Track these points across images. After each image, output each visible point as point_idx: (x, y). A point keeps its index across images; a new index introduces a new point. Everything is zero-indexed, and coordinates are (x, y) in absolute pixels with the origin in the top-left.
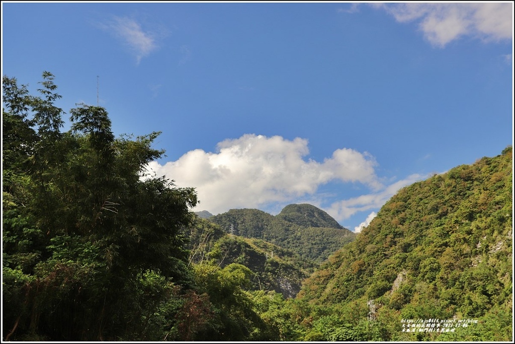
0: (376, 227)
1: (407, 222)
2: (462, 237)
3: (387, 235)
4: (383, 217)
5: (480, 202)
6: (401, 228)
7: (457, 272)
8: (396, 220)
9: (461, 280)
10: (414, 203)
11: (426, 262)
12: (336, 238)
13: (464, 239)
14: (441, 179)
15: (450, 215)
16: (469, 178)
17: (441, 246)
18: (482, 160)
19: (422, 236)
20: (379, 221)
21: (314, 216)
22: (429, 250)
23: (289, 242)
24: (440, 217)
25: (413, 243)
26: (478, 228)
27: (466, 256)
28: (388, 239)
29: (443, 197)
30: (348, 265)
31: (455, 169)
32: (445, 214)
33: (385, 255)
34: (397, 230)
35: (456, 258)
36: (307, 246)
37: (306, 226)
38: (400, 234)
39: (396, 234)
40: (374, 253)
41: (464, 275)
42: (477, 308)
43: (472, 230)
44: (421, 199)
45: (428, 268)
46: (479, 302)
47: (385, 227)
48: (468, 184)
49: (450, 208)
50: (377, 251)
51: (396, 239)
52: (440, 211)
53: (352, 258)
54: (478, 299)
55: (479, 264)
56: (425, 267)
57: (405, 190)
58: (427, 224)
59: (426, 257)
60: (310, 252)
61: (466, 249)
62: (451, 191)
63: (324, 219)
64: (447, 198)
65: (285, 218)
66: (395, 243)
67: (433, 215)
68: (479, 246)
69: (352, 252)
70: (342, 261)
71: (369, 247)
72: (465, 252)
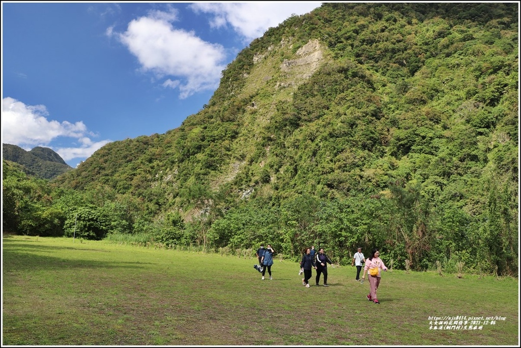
0: (90, 163)
1: (108, 162)
2: (148, 169)
3: (95, 168)
4: (95, 158)
5: (157, 153)
6: (105, 165)
7: (141, 190)
8: (102, 160)
9: (143, 195)
10: (114, 152)
11: (121, 183)
12: (62, 169)
13: (149, 171)
14: (131, 141)
15: (133, 161)
16: (146, 143)
17: (131, 175)
18: (155, 135)
19: (116, 171)
20: (92, 159)
21: (51, 155)
22: (123, 176)
23: (33, 168)
24: (128, 162)
25: (110, 174)
26: (158, 165)
27: (148, 181)
28: (96, 170)
29: (131, 151)
30: (69, 182)
31: (139, 137)
32: (130, 161)
33: (93, 179)
34: (102, 166)
35: (142, 182)
36: (44, 171)
37: (45, 160)
38: (103, 168)
39: (101, 168)
40: (86, 177)
41: (146, 192)
42: (151, 212)
43: (154, 166)
44: (118, 151)
45: (122, 187)
46: (153, 208)
47: (95, 163)
48: (145, 146)
49: (134, 158)
50: (88, 176)
51: (100, 171)
52: (128, 159)
53: (72, 178)
54: (152, 206)
55: (155, 187)
56: (120, 186)
57: (110, 144)
58: (120, 165)
59: (121, 180)
60: (46, 175)
61: (149, 177)
62: (136, 149)
63: (57, 158)
64: (133, 152)
65: (33, 154)
66: (99, 173)
67: (124, 160)
68: (157, 176)
69: (73, 175)
70: (65, 180)
71: (83, 173)
72: (148, 178)
